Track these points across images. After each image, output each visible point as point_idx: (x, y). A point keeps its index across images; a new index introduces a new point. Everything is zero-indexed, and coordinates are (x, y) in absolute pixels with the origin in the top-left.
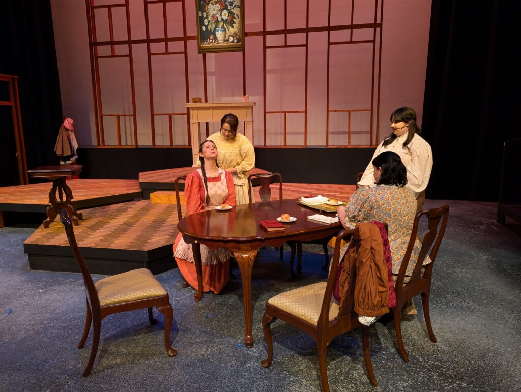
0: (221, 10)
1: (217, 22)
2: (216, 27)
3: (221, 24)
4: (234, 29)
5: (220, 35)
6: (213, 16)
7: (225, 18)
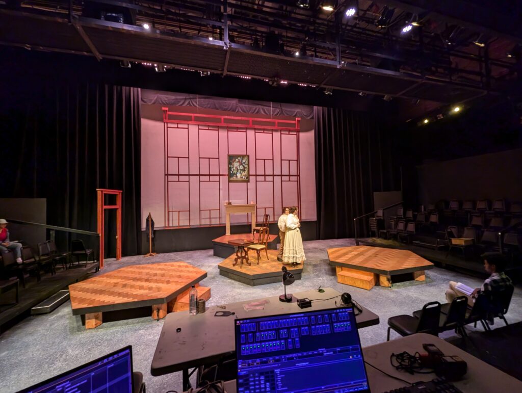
0: (240, 165)
1: (238, 170)
2: (237, 172)
3: (239, 171)
4: (246, 173)
5: (239, 175)
6: (236, 167)
7: (241, 168)
